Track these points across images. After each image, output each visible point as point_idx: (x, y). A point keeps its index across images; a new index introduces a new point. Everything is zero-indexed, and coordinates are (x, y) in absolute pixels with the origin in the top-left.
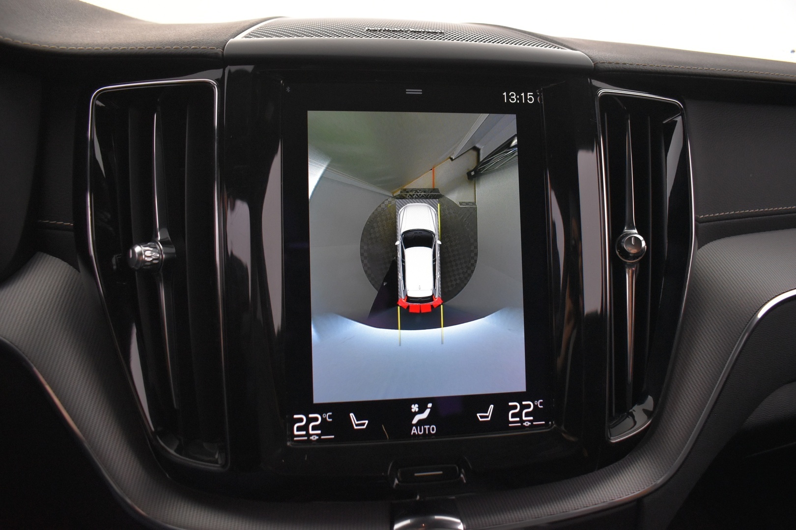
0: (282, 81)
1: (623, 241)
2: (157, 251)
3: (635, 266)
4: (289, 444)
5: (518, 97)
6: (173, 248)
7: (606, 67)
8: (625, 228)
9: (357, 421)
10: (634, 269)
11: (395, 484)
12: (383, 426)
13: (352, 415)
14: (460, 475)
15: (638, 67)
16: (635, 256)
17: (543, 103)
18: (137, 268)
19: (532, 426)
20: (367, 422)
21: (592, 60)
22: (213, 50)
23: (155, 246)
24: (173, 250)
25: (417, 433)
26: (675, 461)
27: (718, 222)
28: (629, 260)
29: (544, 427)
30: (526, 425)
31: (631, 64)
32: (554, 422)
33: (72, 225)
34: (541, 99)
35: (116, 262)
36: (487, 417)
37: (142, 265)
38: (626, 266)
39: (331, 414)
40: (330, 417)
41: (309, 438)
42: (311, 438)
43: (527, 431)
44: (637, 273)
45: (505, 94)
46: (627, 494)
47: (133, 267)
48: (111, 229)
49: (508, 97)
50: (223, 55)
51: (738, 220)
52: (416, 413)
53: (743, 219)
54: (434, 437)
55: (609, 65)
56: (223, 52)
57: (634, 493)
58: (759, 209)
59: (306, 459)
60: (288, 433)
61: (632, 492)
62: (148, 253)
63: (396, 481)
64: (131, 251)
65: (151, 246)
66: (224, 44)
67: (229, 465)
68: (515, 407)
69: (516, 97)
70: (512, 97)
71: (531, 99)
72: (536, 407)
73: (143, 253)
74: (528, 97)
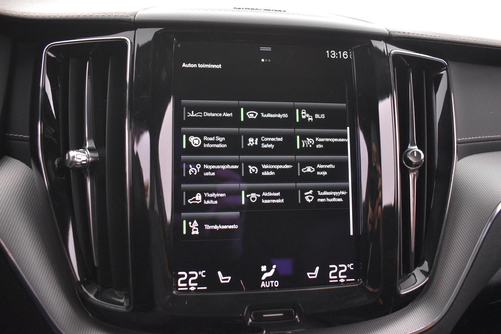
0: (175, 39)
1: (408, 154)
2: (86, 155)
3: (416, 171)
4: (174, 292)
5: (337, 54)
6: (97, 153)
7: (397, 34)
8: (409, 145)
9: (223, 277)
10: (415, 173)
11: (249, 322)
12: (241, 281)
13: (219, 273)
14: (295, 316)
15: (418, 36)
16: (416, 165)
17: (354, 58)
18: (71, 167)
19: (346, 282)
20: (230, 278)
21: (387, 30)
22: (128, 17)
23: (84, 152)
24: (96, 155)
25: (265, 287)
26: (444, 307)
27: (470, 143)
28: (411, 167)
29: (354, 283)
30: (342, 281)
31: (413, 34)
32: (361, 280)
33: (28, 137)
34: (352, 56)
35: (58, 163)
36: (314, 275)
37: (75, 164)
38: (410, 171)
39: (204, 271)
40: (204, 274)
42: (190, 288)
43: (342, 285)
44: (417, 176)
45: (328, 52)
46: (411, 330)
47: (68, 166)
48: (54, 140)
49: (330, 54)
50: (134, 20)
51: (483, 142)
52: (264, 272)
53: (487, 142)
54: (276, 289)
55: (399, 33)
56: (134, 19)
57: (416, 330)
58: (497, 136)
59: (186, 303)
60: (174, 285)
61: (415, 329)
62: (79, 157)
63: (250, 320)
64: (67, 155)
65: (81, 152)
66: (135, 14)
67: (132, 307)
68: (334, 269)
69: (335, 54)
70: (332, 54)
71: (345, 56)
72: (348, 268)
73: (75, 156)
74: (344, 55)
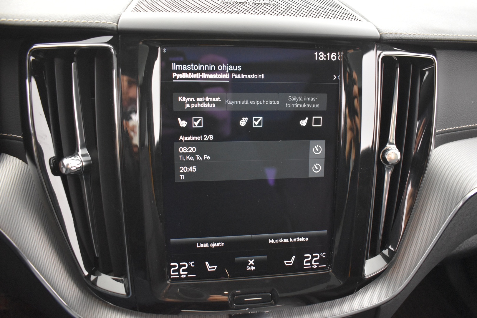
1: (386, 153)
4: (168, 282)
5: (325, 56)
7: (388, 37)
8: (388, 144)
9: (210, 266)
11: (233, 306)
12: (226, 269)
13: (207, 263)
17: (342, 60)
19: (318, 268)
20: (216, 267)
21: (379, 31)
22: (111, 24)
24: (89, 158)
28: (388, 165)
29: (325, 269)
30: (314, 267)
33: (22, 138)
34: (341, 58)
36: (291, 263)
37: (70, 172)
38: (386, 169)
39: (194, 262)
40: (193, 264)
41: (180, 276)
42: (181, 276)
43: (314, 270)
45: (316, 54)
49: (318, 56)
50: (117, 28)
55: (390, 35)
56: (117, 26)
60: (167, 274)
63: (233, 304)
66: (118, 19)
68: (308, 257)
69: (324, 56)
70: (321, 56)
71: (334, 58)
72: (321, 257)
73: (69, 164)
74: (332, 56)
